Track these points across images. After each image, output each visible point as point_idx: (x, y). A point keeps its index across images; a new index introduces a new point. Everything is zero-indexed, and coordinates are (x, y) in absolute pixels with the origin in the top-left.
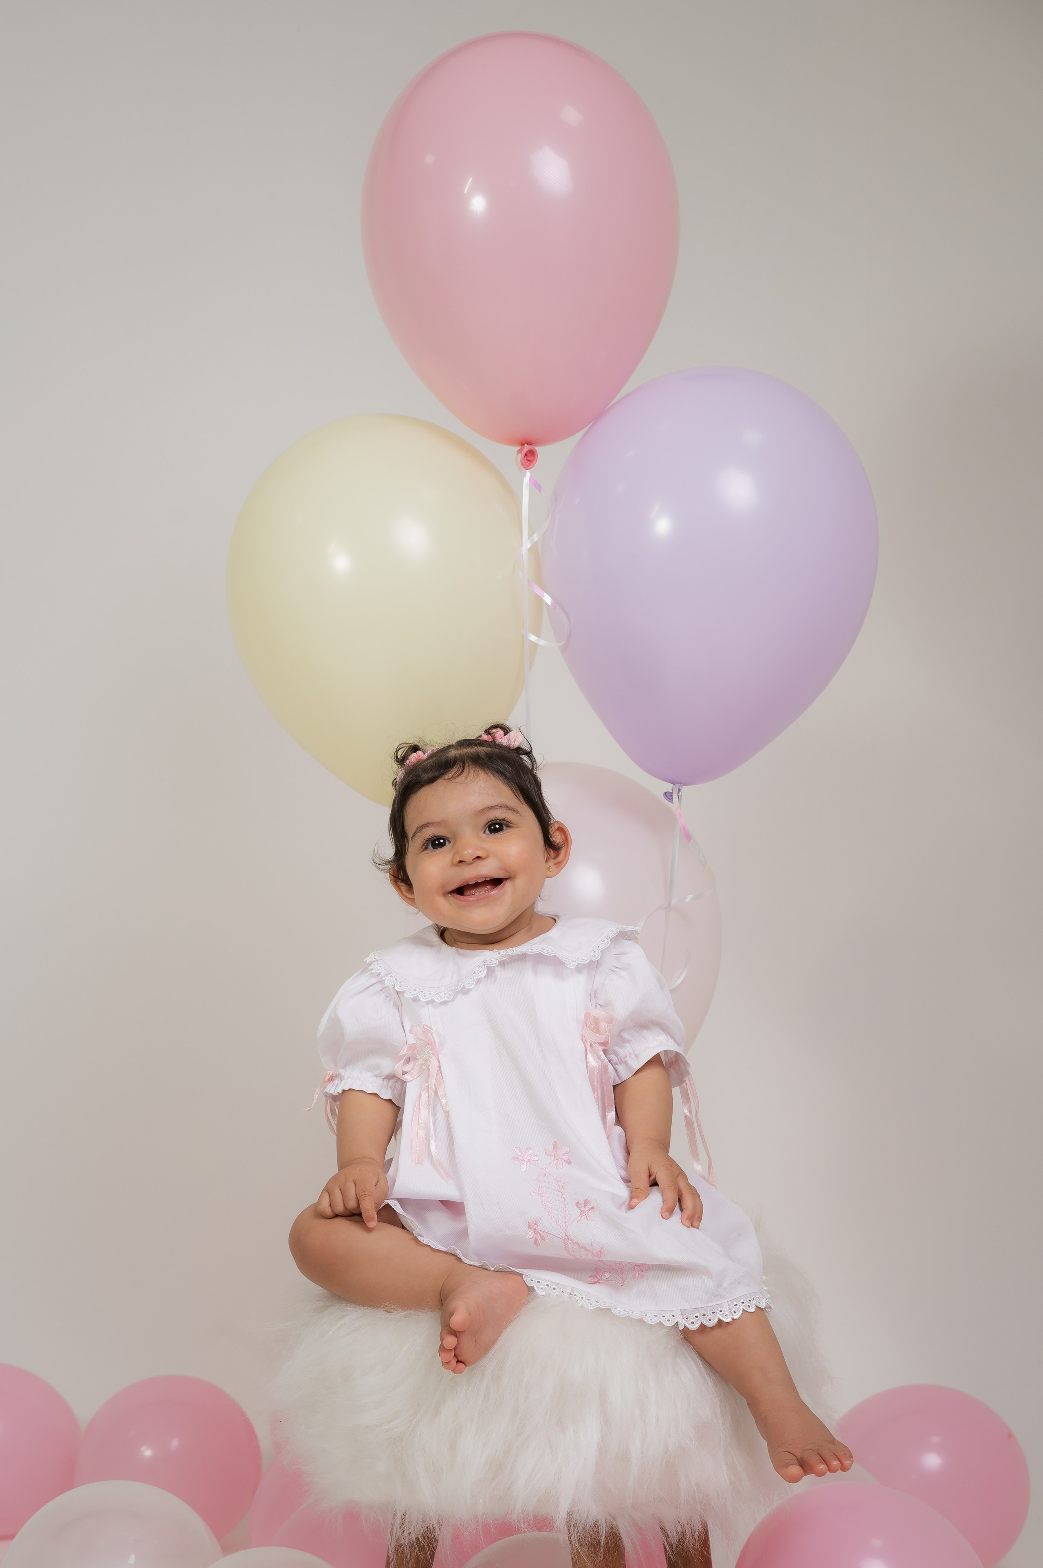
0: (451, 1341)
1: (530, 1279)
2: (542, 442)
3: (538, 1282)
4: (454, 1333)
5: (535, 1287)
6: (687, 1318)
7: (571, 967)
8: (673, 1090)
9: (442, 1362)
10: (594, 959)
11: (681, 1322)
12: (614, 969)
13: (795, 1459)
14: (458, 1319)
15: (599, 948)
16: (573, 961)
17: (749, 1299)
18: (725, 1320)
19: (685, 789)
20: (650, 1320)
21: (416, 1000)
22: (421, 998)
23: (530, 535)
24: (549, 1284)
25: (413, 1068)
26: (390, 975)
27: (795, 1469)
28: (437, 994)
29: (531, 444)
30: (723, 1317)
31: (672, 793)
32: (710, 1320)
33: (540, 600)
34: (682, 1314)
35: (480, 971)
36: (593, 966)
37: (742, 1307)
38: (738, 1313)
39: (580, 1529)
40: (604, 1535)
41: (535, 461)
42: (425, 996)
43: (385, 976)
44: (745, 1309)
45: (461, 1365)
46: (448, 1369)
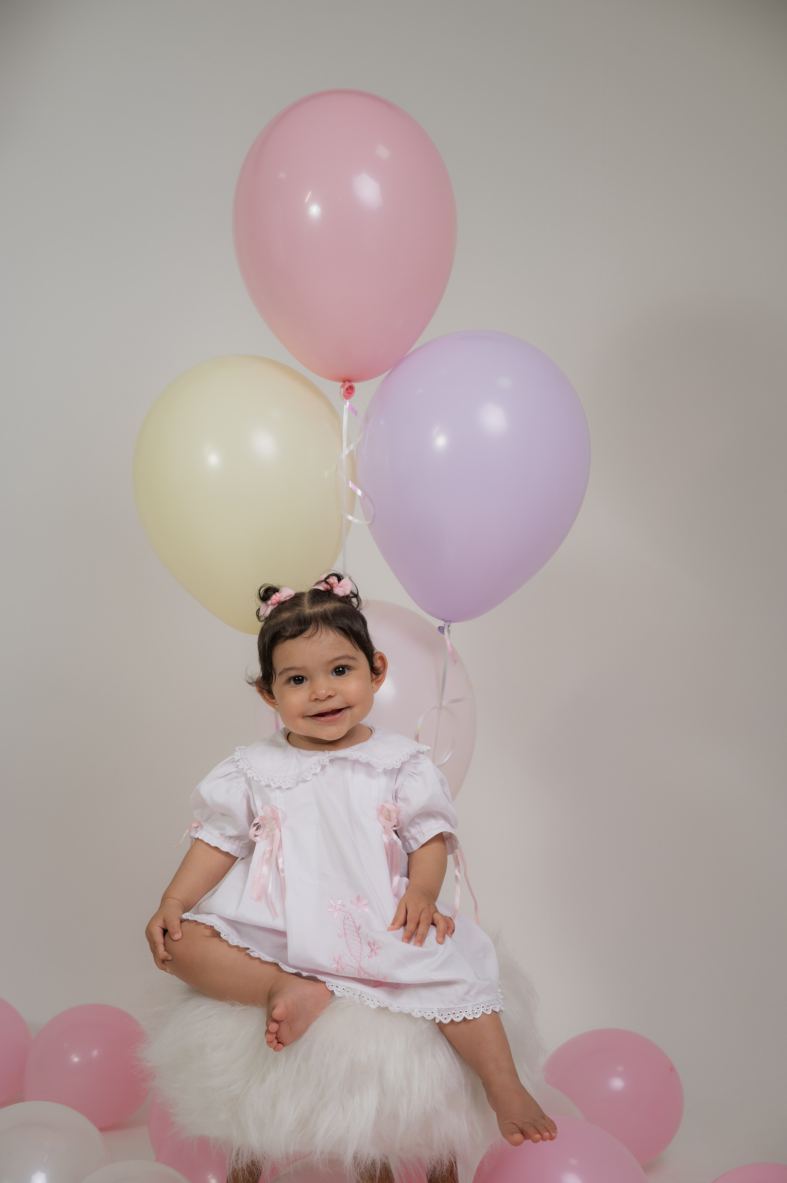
0: (274, 1027)
1: (331, 985)
2: (358, 380)
3: (337, 987)
4: (276, 1021)
5: (334, 991)
6: (442, 1015)
7: (379, 771)
8: (448, 856)
9: (267, 1041)
10: (396, 767)
11: (437, 1017)
12: (411, 774)
13: (518, 1129)
14: (277, 1013)
15: (401, 760)
16: (381, 766)
17: (488, 1005)
18: (469, 1018)
19: (453, 625)
20: (416, 1014)
21: (268, 786)
22: (272, 784)
23: (348, 445)
24: (344, 988)
25: (262, 833)
26: (250, 769)
27: (518, 1137)
28: (283, 782)
29: (350, 382)
30: (467, 1016)
31: (444, 628)
32: (458, 1017)
33: (354, 493)
34: (439, 1012)
35: (316, 768)
36: (396, 772)
37: (482, 1010)
38: (479, 1014)
39: (362, 1167)
40: (379, 1169)
41: (353, 394)
42: (275, 783)
43: (247, 770)
44: (484, 1012)
45: (281, 1045)
46: (271, 1047)
